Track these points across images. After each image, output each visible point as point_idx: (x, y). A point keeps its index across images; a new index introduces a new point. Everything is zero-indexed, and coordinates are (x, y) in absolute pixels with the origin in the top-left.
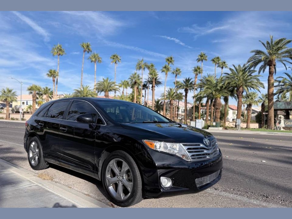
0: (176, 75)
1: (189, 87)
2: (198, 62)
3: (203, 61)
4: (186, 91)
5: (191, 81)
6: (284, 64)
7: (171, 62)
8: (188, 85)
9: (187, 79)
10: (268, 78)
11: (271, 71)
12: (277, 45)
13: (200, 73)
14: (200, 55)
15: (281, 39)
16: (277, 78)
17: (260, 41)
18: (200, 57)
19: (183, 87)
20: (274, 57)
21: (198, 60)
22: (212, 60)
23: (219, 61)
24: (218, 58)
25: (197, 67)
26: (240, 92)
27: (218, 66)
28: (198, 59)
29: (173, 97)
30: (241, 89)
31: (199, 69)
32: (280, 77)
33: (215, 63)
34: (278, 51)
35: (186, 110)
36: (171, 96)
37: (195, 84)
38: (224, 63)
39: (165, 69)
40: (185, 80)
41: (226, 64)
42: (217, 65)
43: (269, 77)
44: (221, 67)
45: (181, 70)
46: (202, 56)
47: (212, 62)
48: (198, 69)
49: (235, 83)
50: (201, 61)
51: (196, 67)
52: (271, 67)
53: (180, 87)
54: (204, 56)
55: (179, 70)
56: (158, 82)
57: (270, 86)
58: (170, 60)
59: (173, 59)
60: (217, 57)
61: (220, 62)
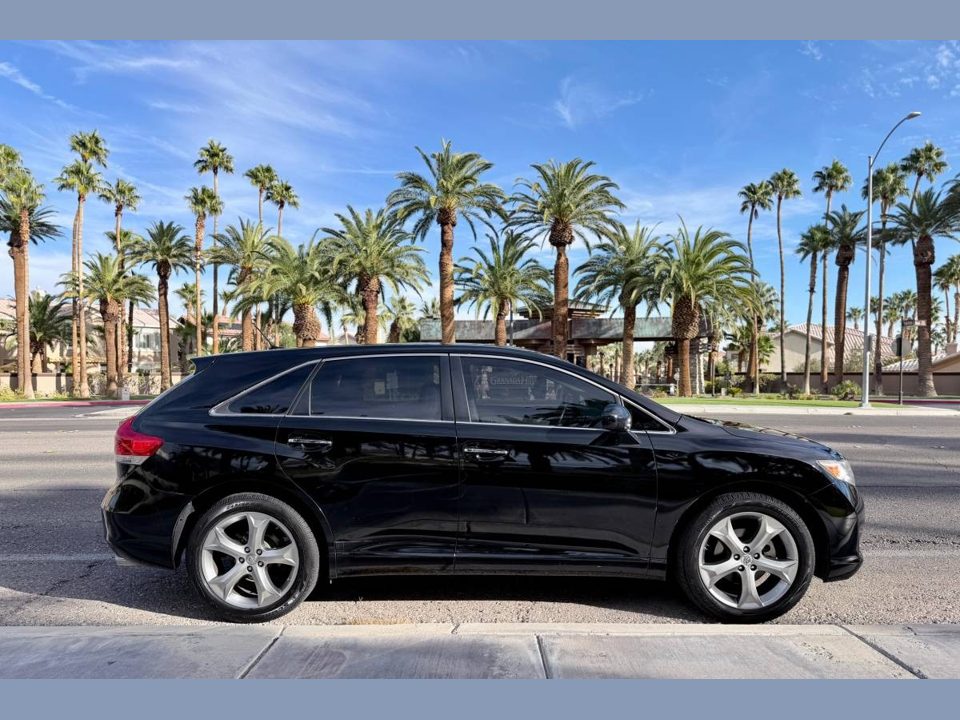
0: (119, 208)
1: (174, 256)
2: (201, 171)
3: (221, 171)
4: (163, 270)
5: (178, 237)
6: (471, 223)
7: (94, 153)
8: (169, 249)
9: (165, 227)
10: (441, 259)
11: (446, 238)
12: (461, 169)
13: (214, 210)
14: (208, 151)
15: (470, 155)
16: (460, 260)
17: (417, 148)
18: (205, 158)
19: (150, 254)
20: (453, 202)
21: (200, 165)
22: (247, 175)
23: (271, 180)
24: (268, 170)
25: (204, 190)
26: (372, 291)
27: (268, 198)
28: (200, 161)
29: (118, 290)
30: (373, 283)
31: (212, 197)
32: (466, 259)
33: (259, 185)
34: (463, 186)
35: (165, 339)
36: (106, 286)
37: (197, 249)
38: (288, 189)
39: (74, 180)
40: (154, 231)
41: (292, 193)
42: (265, 193)
43: (442, 255)
44: (277, 202)
45: (136, 192)
46: (217, 155)
47: (249, 181)
48: (207, 200)
49: (360, 264)
50: (210, 172)
51: (200, 191)
52: (446, 227)
53: (140, 253)
54: (221, 154)
55: (131, 190)
56: (43, 225)
57: (447, 280)
58: (89, 145)
59: (102, 145)
60: (265, 166)
61: (275, 183)
